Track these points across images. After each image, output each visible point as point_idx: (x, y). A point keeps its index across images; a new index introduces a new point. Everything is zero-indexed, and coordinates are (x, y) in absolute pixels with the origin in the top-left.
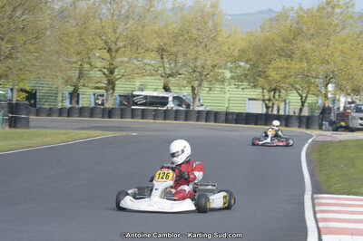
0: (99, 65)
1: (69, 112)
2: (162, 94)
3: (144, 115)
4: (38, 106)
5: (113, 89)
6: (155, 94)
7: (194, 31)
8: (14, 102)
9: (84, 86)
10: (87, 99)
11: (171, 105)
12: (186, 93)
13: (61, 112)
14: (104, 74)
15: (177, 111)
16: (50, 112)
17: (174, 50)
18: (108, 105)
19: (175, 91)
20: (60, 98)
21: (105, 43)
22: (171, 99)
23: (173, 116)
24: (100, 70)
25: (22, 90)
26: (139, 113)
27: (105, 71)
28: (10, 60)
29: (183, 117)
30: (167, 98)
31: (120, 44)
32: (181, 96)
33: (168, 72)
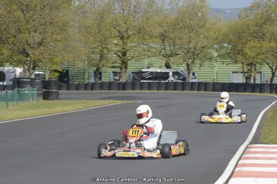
0: (115, 49)
1: (93, 87)
2: (164, 70)
3: (150, 87)
4: (70, 82)
5: (126, 68)
6: (159, 70)
7: (187, 20)
8: (47, 80)
9: (103, 66)
10: (108, 76)
11: (171, 79)
12: (182, 69)
13: (86, 87)
14: (119, 56)
15: (176, 83)
16: (78, 87)
17: (172, 35)
18: (123, 80)
19: (175, 68)
20: (86, 76)
21: (119, 32)
22: (171, 74)
23: (173, 87)
24: (115, 53)
25: (56, 71)
26: (146, 86)
27: (119, 53)
28: (42, 48)
29: (180, 87)
30: (168, 73)
31: (130, 32)
32: (179, 71)
33: (168, 53)
